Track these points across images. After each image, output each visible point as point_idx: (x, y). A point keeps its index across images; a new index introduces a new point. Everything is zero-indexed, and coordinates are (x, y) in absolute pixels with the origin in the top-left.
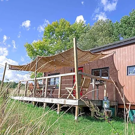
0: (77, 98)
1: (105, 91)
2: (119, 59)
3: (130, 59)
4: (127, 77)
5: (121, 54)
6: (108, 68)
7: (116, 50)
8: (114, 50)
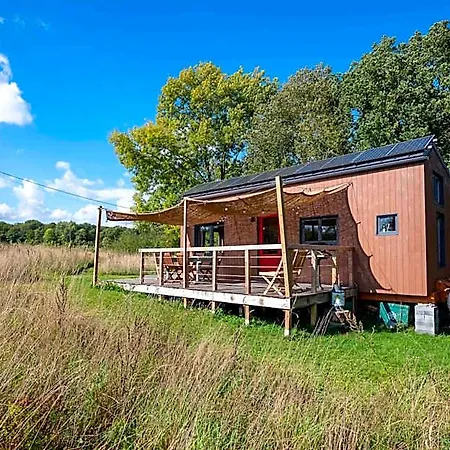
0: (288, 295)
1: (334, 270)
2: (360, 198)
3: (382, 202)
4: (377, 238)
5: (365, 189)
6: (337, 216)
7: (353, 179)
8: (349, 179)
